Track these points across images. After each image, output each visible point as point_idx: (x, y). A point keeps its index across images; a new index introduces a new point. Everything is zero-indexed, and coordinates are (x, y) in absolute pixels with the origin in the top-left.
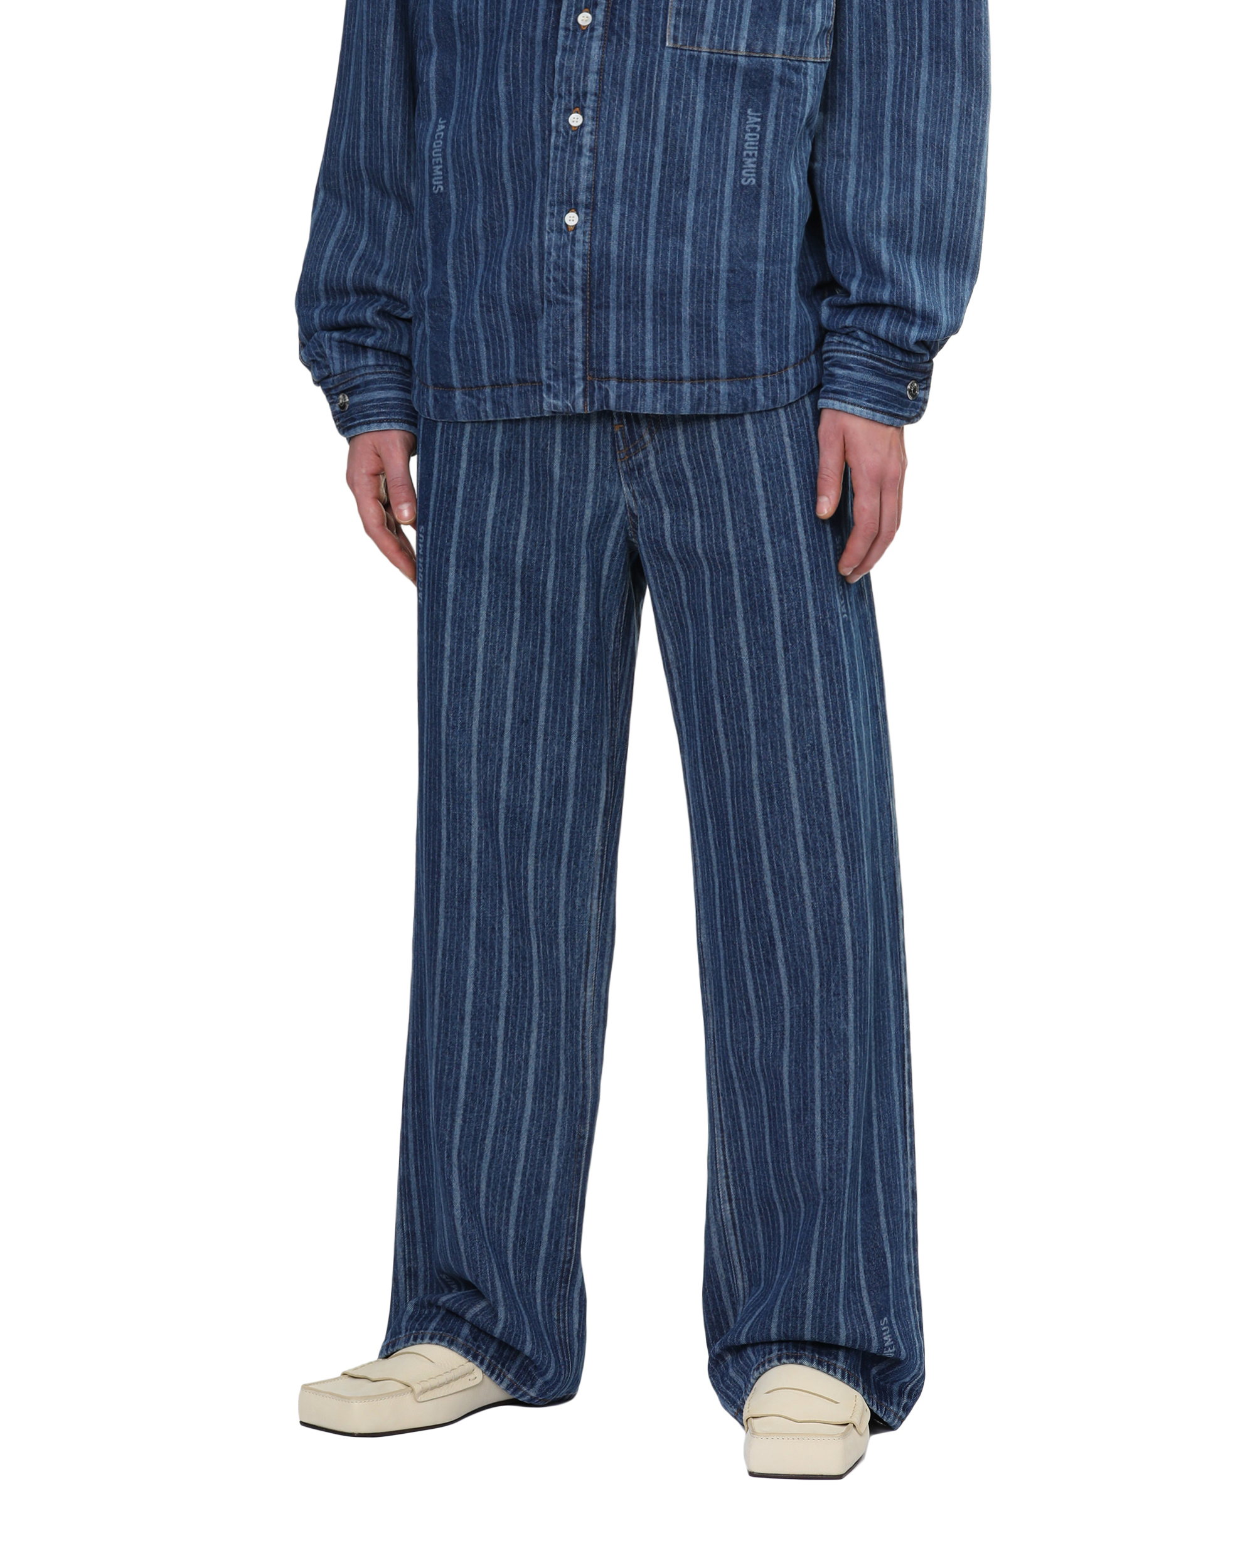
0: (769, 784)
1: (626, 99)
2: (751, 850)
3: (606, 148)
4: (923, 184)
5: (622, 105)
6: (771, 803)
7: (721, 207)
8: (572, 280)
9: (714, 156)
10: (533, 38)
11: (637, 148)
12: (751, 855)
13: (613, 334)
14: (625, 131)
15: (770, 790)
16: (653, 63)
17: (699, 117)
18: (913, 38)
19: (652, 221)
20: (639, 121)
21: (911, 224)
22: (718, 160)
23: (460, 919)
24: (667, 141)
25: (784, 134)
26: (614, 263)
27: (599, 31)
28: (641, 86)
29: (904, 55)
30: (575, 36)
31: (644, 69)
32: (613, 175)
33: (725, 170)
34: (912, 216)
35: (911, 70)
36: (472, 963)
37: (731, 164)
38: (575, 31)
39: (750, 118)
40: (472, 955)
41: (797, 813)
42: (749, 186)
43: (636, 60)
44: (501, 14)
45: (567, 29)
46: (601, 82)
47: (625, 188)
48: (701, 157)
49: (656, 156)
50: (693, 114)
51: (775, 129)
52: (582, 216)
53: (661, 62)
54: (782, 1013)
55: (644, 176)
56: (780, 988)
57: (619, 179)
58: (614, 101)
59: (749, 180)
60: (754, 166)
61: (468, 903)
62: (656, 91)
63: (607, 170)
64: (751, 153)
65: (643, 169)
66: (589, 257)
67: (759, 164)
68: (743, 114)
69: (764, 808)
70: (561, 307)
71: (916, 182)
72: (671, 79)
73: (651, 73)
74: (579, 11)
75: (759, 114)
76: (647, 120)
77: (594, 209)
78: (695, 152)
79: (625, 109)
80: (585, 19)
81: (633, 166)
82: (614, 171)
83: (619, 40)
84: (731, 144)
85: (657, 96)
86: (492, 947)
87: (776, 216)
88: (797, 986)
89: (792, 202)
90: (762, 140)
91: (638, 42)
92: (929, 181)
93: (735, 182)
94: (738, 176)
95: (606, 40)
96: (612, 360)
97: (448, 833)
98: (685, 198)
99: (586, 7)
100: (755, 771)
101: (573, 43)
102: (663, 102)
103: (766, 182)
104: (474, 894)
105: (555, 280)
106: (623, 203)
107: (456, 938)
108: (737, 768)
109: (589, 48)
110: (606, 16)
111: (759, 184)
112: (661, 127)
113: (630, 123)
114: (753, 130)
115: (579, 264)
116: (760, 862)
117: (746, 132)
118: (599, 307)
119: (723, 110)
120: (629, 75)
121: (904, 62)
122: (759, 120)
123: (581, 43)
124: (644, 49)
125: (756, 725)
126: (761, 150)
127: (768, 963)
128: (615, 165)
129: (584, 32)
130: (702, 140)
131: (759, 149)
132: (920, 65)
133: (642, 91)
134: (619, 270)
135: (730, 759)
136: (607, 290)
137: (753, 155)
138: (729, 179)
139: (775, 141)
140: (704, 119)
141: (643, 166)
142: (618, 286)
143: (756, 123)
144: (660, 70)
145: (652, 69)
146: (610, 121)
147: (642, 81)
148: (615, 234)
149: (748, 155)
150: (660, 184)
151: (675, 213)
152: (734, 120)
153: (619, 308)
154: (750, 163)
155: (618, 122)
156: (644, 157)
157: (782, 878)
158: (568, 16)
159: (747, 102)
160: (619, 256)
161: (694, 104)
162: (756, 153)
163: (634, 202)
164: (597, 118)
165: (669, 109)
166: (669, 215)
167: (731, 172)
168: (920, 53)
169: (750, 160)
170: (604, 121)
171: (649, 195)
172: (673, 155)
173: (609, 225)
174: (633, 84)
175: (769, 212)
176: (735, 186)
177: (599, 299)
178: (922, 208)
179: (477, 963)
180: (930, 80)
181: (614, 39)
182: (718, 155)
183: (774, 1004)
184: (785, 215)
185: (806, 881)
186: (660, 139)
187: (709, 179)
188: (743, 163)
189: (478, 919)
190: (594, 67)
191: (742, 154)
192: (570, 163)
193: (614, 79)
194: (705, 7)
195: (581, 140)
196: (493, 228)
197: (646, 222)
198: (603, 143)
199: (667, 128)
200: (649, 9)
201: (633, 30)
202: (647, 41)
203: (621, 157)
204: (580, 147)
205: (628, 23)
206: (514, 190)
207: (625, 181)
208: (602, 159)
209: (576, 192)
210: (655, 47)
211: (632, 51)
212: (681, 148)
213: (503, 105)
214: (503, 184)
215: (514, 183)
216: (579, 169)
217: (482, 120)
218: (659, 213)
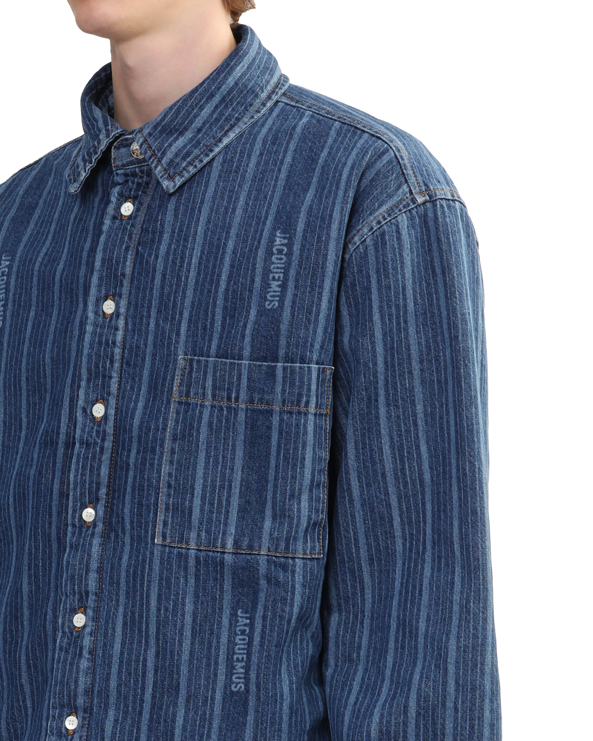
1: (122, 599)
3: (103, 650)
4: (419, 689)
5: (118, 605)
7: (211, 715)
9: (204, 660)
10: (50, 535)
11: (131, 650)
14: (120, 633)
16: (144, 561)
17: (188, 619)
18: (418, 531)
19: (144, 728)
20: (133, 622)
21: (405, 732)
22: (208, 665)
24: (159, 644)
25: (271, 636)
27: (100, 527)
28: (135, 586)
29: (411, 550)
30: (80, 533)
31: (136, 567)
32: (108, 680)
33: (216, 675)
34: (405, 724)
35: (416, 566)
37: (222, 669)
38: (81, 527)
39: (240, 620)
42: (238, 692)
43: (130, 558)
44: (26, 510)
45: (74, 525)
46: (100, 580)
47: (119, 692)
48: (191, 662)
49: (149, 660)
50: (183, 615)
51: (262, 631)
52: (81, 720)
53: (151, 561)
55: (138, 681)
57: (113, 683)
58: (112, 601)
59: (239, 685)
60: (242, 671)
62: (147, 590)
63: (103, 674)
64: (240, 657)
65: (136, 673)
67: (247, 668)
68: (234, 615)
71: (413, 686)
72: (161, 579)
73: (143, 572)
74: (84, 507)
75: (248, 615)
76: (140, 622)
77: (90, 715)
78: (185, 657)
79: (121, 609)
80: (88, 514)
81: (127, 669)
82: (109, 674)
83: (117, 536)
84: (222, 647)
85: (148, 596)
87: (262, 724)
89: (281, 709)
90: (250, 644)
91: (132, 538)
92: (426, 685)
93: (225, 687)
94: (229, 682)
95: (105, 536)
98: (176, 704)
99: (90, 503)
101: (78, 540)
102: (153, 603)
103: (253, 688)
106: (118, 709)
109: (91, 544)
110: (105, 512)
111: (247, 691)
112: (153, 629)
113: (125, 624)
114: (243, 632)
117: (236, 634)
119: (214, 611)
120: (123, 574)
121: (410, 558)
122: (248, 621)
123: (84, 540)
124: (137, 547)
126: (249, 654)
128: (110, 668)
129: (88, 527)
130: (192, 644)
131: (247, 653)
132: (424, 560)
133: (135, 592)
137: (243, 658)
138: (220, 684)
139: (262, 644)
140: (194, 621)
141: (136, 669)
143: (245, 625)
144: (151, 569)
145: (144, 568)
146: (107, 622)
147: (135, 580)
149: (238, 659)
150: (153, 690)
151: (165, 721)
152: (225, 622)
154: (239, 668)
155: (114, 623)
156: (137, 661)
158: (74, 511)
159: (238, 602)
161: (184, 605)
162: (245, 656)
163: (128, 708)
164: (95, 619)
165: (159, 610)
166: (159, 723)
167: (221, 678)
168: (424, 548)
169: (240, 664)
170: (102, 622)
171: (142, 700)
172: (164, 659)
173: (103, 731)
174: (127, 582)
175: (256, 720)
176: (225, 693)
178: (418, 714)
180: (432, 576)
181: (113, 536)
182: (209, 659)
184: (271, 723)
186: (152, 641)
187: (200, 684)
188: (233, 668)
190: (94, 565)
191: (232, 658)
192: (71, 664)
193: (111, 578)
194: (191, 501)
195: (82, 642)
196: (15, 730)
197: (139, 729)
198: (100, 644)
199: (158, 630)
200: (140, 504)
201: (128, 526)
202: (139, 536)
203: (116, 660)
204: (81, 648)
205: (123, 519)
206: (32, 692)
207: (119, 685)
208: (99, 661)
209: (75, 695)
210: (147, 544)
211: (127, 548)
212: (172, 652)
213: (25, 604)
214: (22, 685)
215: (31, 684)
216: (78, 672)
217: (8, 619)
218: (151, 720)
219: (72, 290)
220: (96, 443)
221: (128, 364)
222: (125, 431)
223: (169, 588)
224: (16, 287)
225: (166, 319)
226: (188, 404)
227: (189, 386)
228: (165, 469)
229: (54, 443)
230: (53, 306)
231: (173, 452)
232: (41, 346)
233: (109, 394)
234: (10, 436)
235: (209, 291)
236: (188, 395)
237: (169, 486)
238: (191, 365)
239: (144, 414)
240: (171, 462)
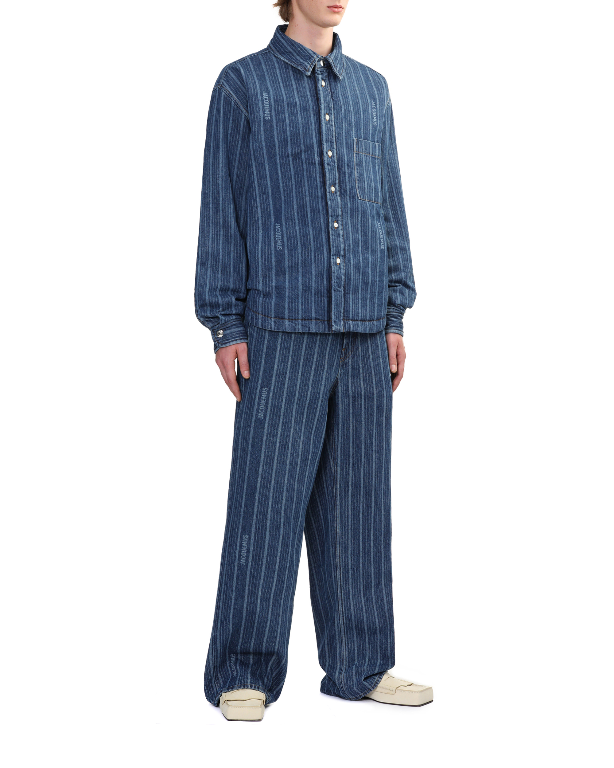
1: (349, 218)
2: (368, 495)
3: (346, 235)
7: (377, 257)
9: (374, 238)
10: (318, 195)
11: (355, 235)
13: (351, 303)
14: (351, 229)
15: (378, 474)
16: (356, 205)
20: (354, 226)
22: (375, 240)
23: (276, 535)
24: (362, 233)
27: (338, 193)
28: (353, 213)
30: (332, 195)
31: (353, 207)
36: (279, 551)
37: (378, 241)
38: (331, 193)
40: (280, 548)
42: (383, 249)
43: (350, 204)
44: (303, 186)
45: (329, 192)
46: (342, 211)
47: (353, 250)
48: (371, 239)
49: (360, 238)
50: (369, 223)
51: (383, 229)
52: (342, 260)
53: (358, 205)
54: (370, 553)
55: (357, 245)
56: (370, 544)
57: (351, 247)
58: (346, 219)
59: (383, 247)
61: (280, 529)
62: (357, 215)
63: (348, 243)
66: (345, 275)
67: (384, 241)
68: (377, 223)
69: (375, 480)
70: (339, 293)
72: (361, 211)
73: (356, 209)
74: (331, 186)
76: (356, 225)
77: (345, 257)
78: (370, 237)
79: (349, 221)
80: (333, 189)
81: (354, 242)
82: (350, 244)
84: (378, 234)
85: (358, 217)
90: (383, 233)
91: (350, 197)
94: (380, 246)
95: (340, 196)
96: (351, 313)
98: (368, 253)
99: (333, 185)
100: (374, 468)
101: (332, 198)
102: (360, 219)
104: (282, 525)
105: (337, 283)
106: (353, 255)
107: (274, 543)
108: (366, 467)
109: (337, 199)
110: (339, 188)
113: (351, 226)
114: (380, 229)
116: (371, 499)
118: (347, 293)
120: (349, 209)
122: (380, 225)
123: (335, 198)
124: (352, 200)
125: (375, 452)
127: (368, 535)
128: (350, 242)
129: (334, 194)
130: (371, 233)
131: (383, 236)
133: (353, 215)
134: (353, 280)
135: (364, 465)
136: (350, 287)
138: (378, 247)
141: (357, 242)
142: (353, 286)
144: (358, 208)
145: (356, 207)
146: (346, 226)
148: (352, 266)
149: (381, 238)
150: (361, 249)
151: (367, 259)
152: (376, 225)
153: (352, 294)
154: (382, 241)
155: (349, 226)
156: (357, 239)
157: (377, 504)
158: (328, 188)
159: (377, 219)
160: (353, 275)
161: (368, 219)
163: (355, 255)
164: (342, 225)
165: (361, 221)
166: (365, 260)
167: (378, 244)
171: (359, 252)
172: (364, 238)
173: (350, 263)
174: (351, 212)
177: (347, 290)
181: (343, 196)
183: (368, 550)
186: (360, 232)
187: (374, 247)
189: (283, 535)
190: (340, 206)
192: (337, 240)
193: (345, 211)
194: (365, 185)
195: (339, 232)
197: (360, 262)
198: (345, 233)
199: (361, 228)
200: (352, 186)
201: (348, 192)
202: (353, 197)
203: (351, 238)
204: (339, 234)
205: (346, 190)
206: (315, 250)
207: (353, 247)
208: (345, 239)
209: (340, 251)
210: (356, 199)
211: (348, 200)
212: (366, 236)
213: (309, 219)
214: (311, 248)
215: (314, 247)
216: (340, 243)
217: (301, 225)
218: (363, 259)
219: (306, 109)
220: (333, 165)
221: (338, 138)
222: (342, 161)
223: (364, 213)
224: (275, 105)
225: (348, 125)
226: (358, 154)
227: (358, 148)
228: (356, 175)
229: (313, 163)
230: (297, 113)
231: (357, 169)
232: (296, 127)
233: (333, 148)
235: (359, 118)
236: (358, 151)
237: (358, 180)
238: (358, 141)
239: (347, 156)
240: (357, 173)
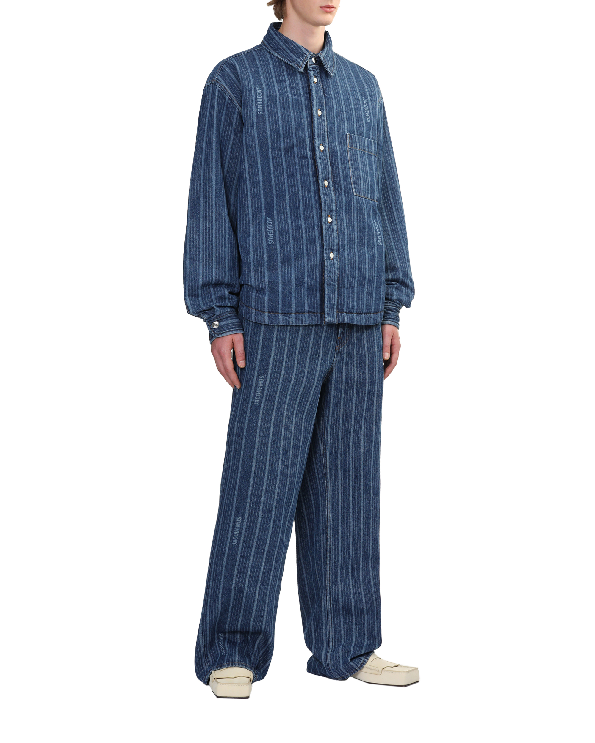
0: (366, 455)
1: (344, 213)
2: (357, 479)
3: (341, 230)
6: (366, 462)
7: (375, 253)
8: (335, 277)
10: (311, 189)
11: (350, 231)
12: (358, 481)
13: (345, 297)
14: (346, 225)
15: (366, 457)
16: (351, 200)
17: (366, 221)
19: (357, 257)
20: (349, 221)
22: (372, 236)
23: (268, 517)
24: (358, 229)
26: (347, 272)
27: (332, 188)
28: (349, 209)
31: (349, 203)
36: (270, 533)
37: (375, 238)
38: (325, 188)
40: (271, 530)
41: (372, 465)
42: (380, 246)
43: (345, 199)
44: (295, 180)
45: (322, 187)
46: (336, 206)
47: (348, 245)
48: (368, 235)
49: (355, 234)
50: (365, 219)
52: (336, 255)
53: (354, 201)
54: (360, 536)
55: (353, 241)
56: (360, 527)
57: (346, 242)
58: (341, 214)
59: (380, 244)
61: (271, 512)
62: (353, 211)
63: (342, 239)
66: (339, 269)
67: (381, 238)
69: (364, 464)
70: (332, 286)
72: (357, 207)
73: (351, 204)
74: (324, 181)
76: (351, 221)
77: (339, 252)
79: (344, 216)
80: (326, 183)
81: (350, 237)
82: (344, 239)
83: (339, 191)
84: (374, 230)
86: (278, 527)
88: (366, 526)
90: (380, 230)
91: (345, 193)
93: (377, 244)
94: (377, 242)
95: (334, 191)
96: (345, 306)
97: (267, 487)
98: (364, 249)
99: (326, 179)
100: (362, 451)
102: (355, 215)
104: (274, 508)
105: (330, 277)
106: (348, 251)
107: (265, 524)
108: (355, 451)
109: (331, 194)
110: (332, 183)
111: (382, 245)
112: (356, 224)
113: (347, 222)
114: (377, 226)
115: (337, 271)
116: (360, 483)
118: (341, 288)
120: (344, 204)
122: (377, 223)
123: (328, 192)
124: (347, 195)
125: (364, 436)
127: (358, 518)
128: (344, 237)
129: (327, 188)
130: (368, 229)
131: (380, 233)
133: (349, 211)
134: (348, 275)
135: (353, 448)
136: (344, 282)
138: (375, 243)
140: (368, 221)
141: (352, 237)
142: (348, 280)
144: (354, 203)
146: (341, 221)
147: (349, 207)
148: (346, 262)
149: (378, 235)
150: (357, 244)
151: (363, 255)
152: (373, 222)
153: (347, 288)
154: (379, 238)
155: (343, 221)
156: (352, 234)
157: (366, 488)
158: (322, 182)
159: (373, 216)
160: (348, 270)
161: (365, 216)
163: (350, 250)
164: (337, 220)
165: (357, 217)
166: (361, 256)
167: (375, 241)
170: (339, 221)
171: (354, 248)
172: (360, 234)
173: (345, 258)
174: (346, 208)
176: (377, 246)
177: (341, 284)
179: (272, 533)
181: (337, 191)
182: (372, 234)
183: (358, 533)
185: (372, 489)
186: (356, 228)
189: (275, 517)
190: (334, 201)
192: (331, 235)
193: (340, 206)
194: (360, 181)
195: (333, 227)
196: (297, 257)
197: (355, 257)
198: (339, 228)
199: (358, 224)
200: (346, 181)
201: (343, 188)
202: (348, 193)
203: (346, 234)
204: (333, 229)
205: (341, 186)
206: (307, 244)
207: (348, 243)
208: (340, 234)
209: (334, 246)
210: (351, 195)
211: (343, 196)
212: (362, 232)
213: (302, 213)
214: (303, 241)
215: (307, 241)
216: (334, 238)
217: (293, 218)
218: (358, 254)
219: (299, 105)
220: (325, 159)
221: (330, 133)
222: (335, 156)
223: (360, 210)
224: (267, 100)
225: (340, 120)
226: (352, 149)
227: (352, 143)
228: (351, 170)
229: (306, 157)
230: (290, 109)
231: (352, 165)
232: (289, 122)
233: (325, 143)
234: (275, 153)
235: (351, 113)
236: (352, 147)
237: (353, 176)
238: (351, 137)
239: (340, 151)
240: (352, 168)
